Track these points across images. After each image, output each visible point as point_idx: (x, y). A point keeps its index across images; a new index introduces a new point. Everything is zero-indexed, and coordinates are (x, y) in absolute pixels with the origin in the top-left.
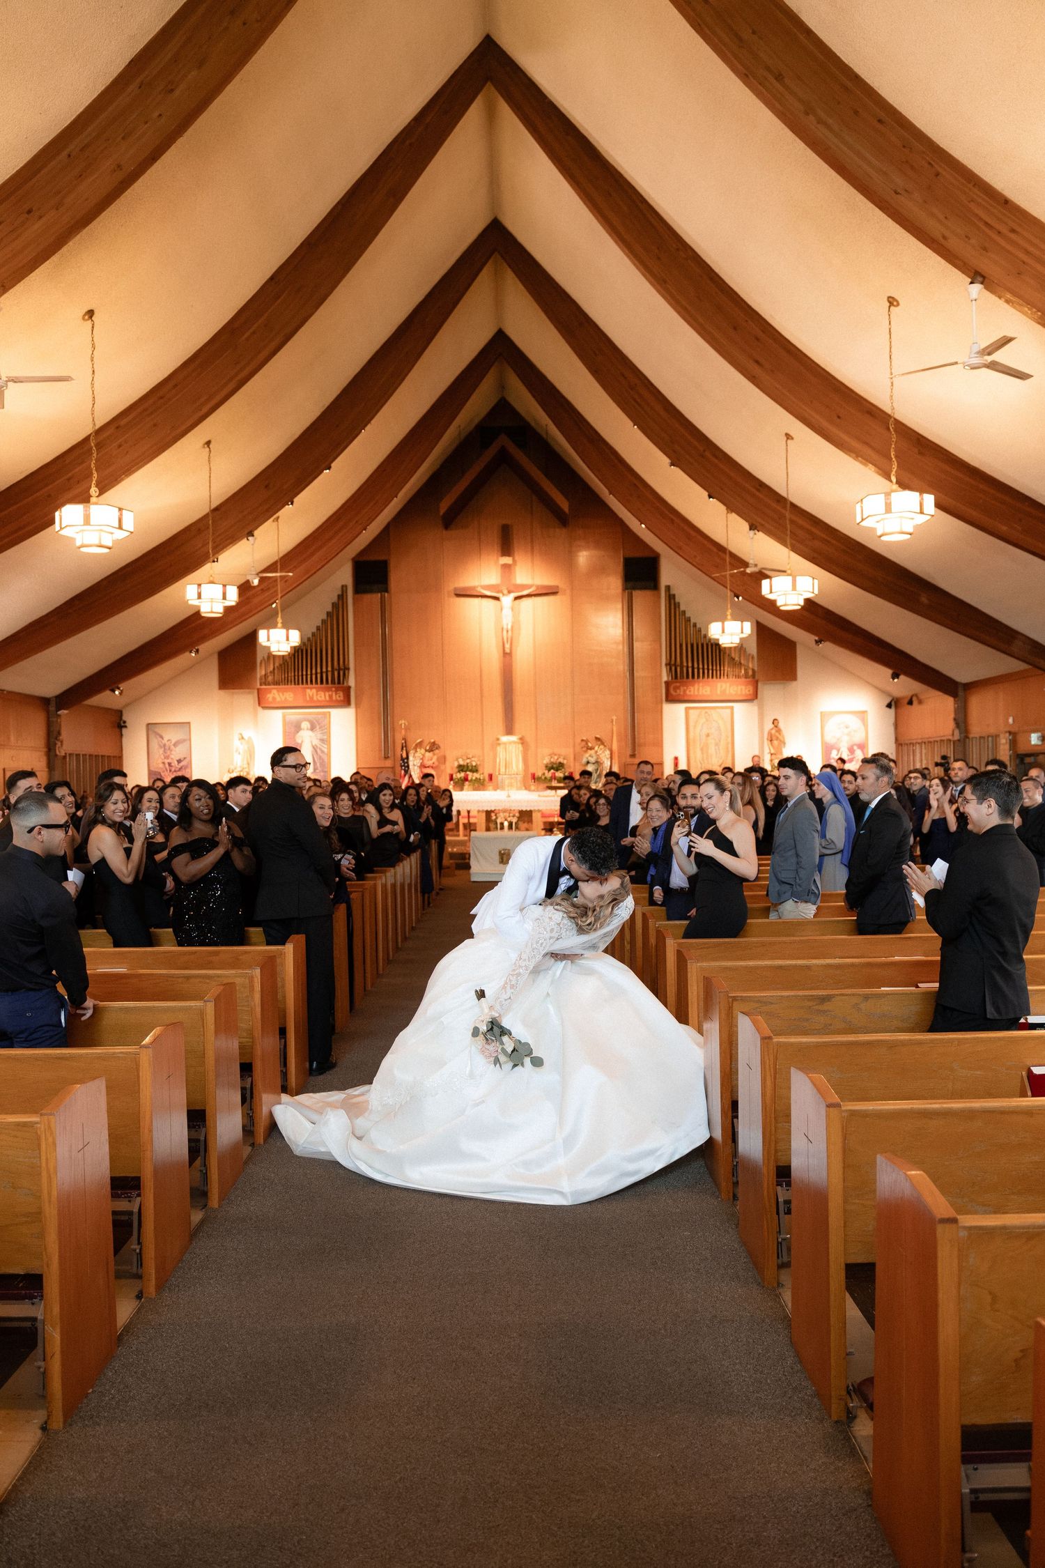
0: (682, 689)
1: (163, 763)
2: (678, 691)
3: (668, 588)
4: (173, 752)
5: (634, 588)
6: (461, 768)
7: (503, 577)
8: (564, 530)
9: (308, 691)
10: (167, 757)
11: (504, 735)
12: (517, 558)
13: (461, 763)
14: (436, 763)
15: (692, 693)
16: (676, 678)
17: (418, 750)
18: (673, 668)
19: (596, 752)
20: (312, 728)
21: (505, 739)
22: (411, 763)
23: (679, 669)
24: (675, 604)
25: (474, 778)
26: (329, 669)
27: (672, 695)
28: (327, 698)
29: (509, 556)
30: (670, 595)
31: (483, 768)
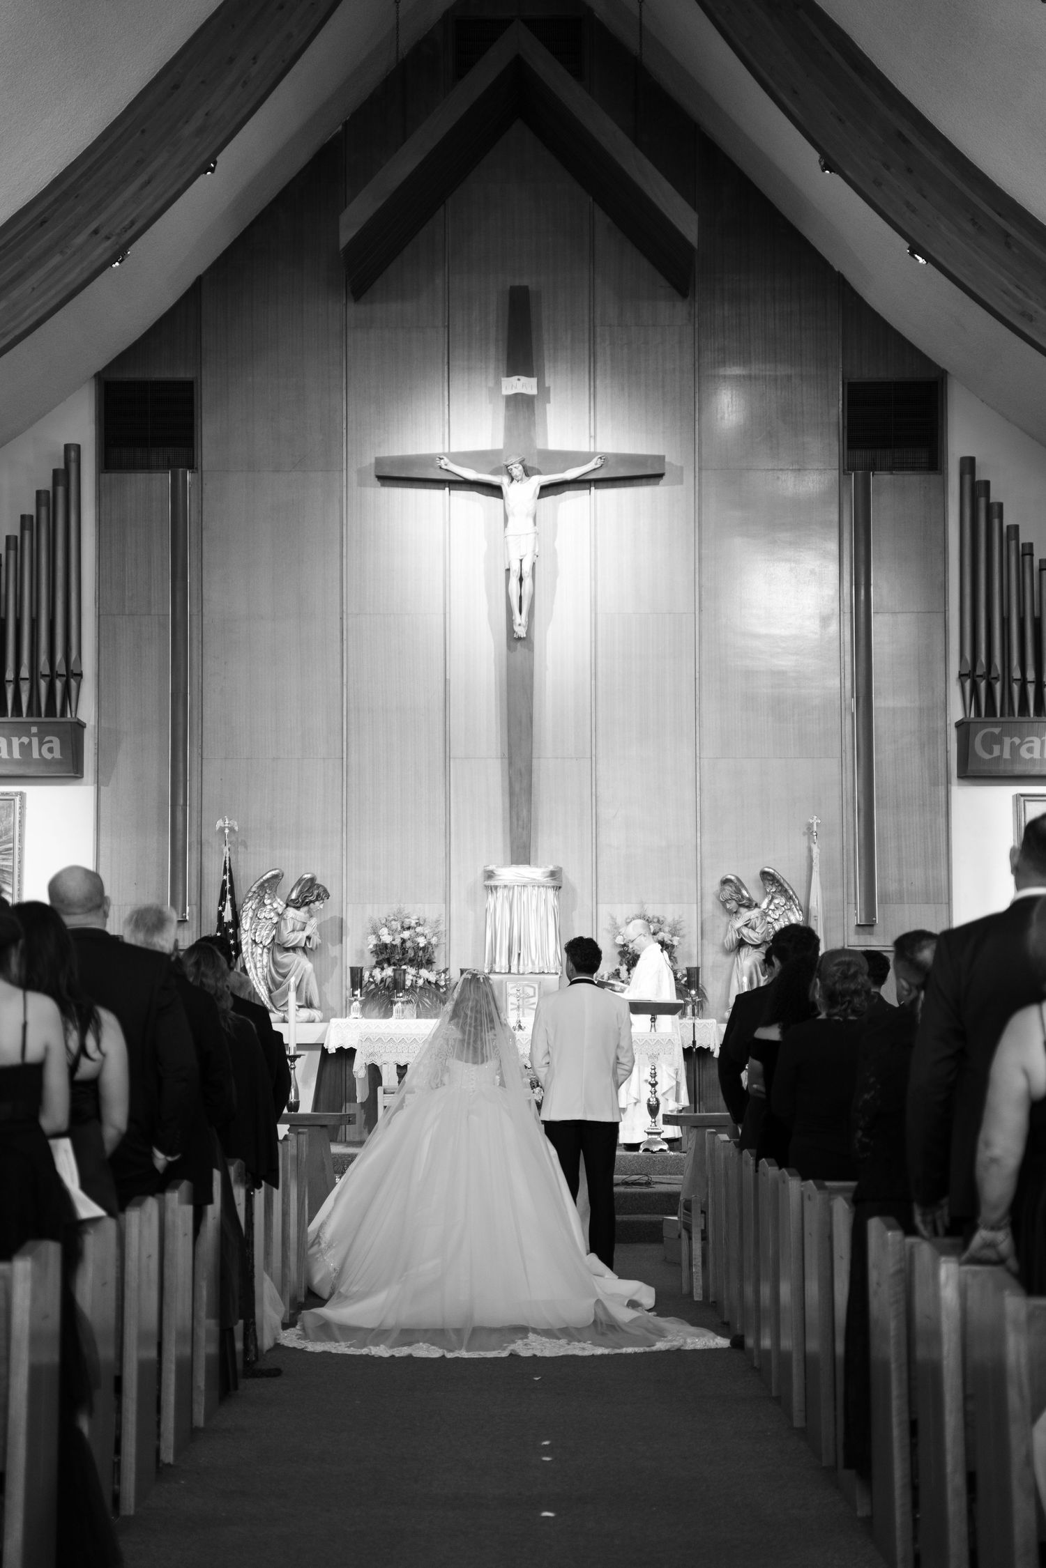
0: (1007, 741)
2: (996, 749)
3: (968, 464)
5: (874, 467)
6: (385, 954)
7: (509, 430)
8: (681, 308)
11: (504, 865)
12: (549, 382)
13: (387, 939)
14: (316, 939)
15: (1036, 755)
16: (991, 711)
17: (267, 902)
18: (983, 685)
19: (765, 914)
21: (509, 874)
22: (245, 938)
23: (998, 687)
24: (989, 506)
25: (421, 982)
26: (25, 673)
27: (980, 759)
28: (16, 755)
29: (529, 374)
30: (974, 484)
31: (447, 956)
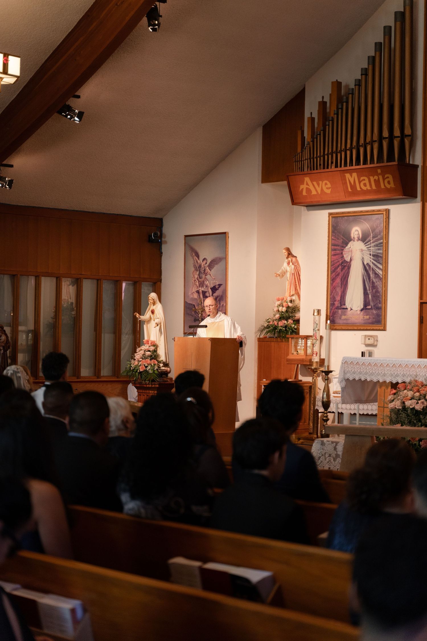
1: (198, 292)
4: (208, 277)
9: (348, 175)
10: (202, 284)
20: (364, 239)
26: (375, 137)
28: (374, 187)
